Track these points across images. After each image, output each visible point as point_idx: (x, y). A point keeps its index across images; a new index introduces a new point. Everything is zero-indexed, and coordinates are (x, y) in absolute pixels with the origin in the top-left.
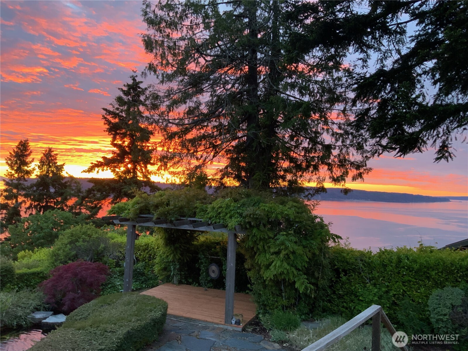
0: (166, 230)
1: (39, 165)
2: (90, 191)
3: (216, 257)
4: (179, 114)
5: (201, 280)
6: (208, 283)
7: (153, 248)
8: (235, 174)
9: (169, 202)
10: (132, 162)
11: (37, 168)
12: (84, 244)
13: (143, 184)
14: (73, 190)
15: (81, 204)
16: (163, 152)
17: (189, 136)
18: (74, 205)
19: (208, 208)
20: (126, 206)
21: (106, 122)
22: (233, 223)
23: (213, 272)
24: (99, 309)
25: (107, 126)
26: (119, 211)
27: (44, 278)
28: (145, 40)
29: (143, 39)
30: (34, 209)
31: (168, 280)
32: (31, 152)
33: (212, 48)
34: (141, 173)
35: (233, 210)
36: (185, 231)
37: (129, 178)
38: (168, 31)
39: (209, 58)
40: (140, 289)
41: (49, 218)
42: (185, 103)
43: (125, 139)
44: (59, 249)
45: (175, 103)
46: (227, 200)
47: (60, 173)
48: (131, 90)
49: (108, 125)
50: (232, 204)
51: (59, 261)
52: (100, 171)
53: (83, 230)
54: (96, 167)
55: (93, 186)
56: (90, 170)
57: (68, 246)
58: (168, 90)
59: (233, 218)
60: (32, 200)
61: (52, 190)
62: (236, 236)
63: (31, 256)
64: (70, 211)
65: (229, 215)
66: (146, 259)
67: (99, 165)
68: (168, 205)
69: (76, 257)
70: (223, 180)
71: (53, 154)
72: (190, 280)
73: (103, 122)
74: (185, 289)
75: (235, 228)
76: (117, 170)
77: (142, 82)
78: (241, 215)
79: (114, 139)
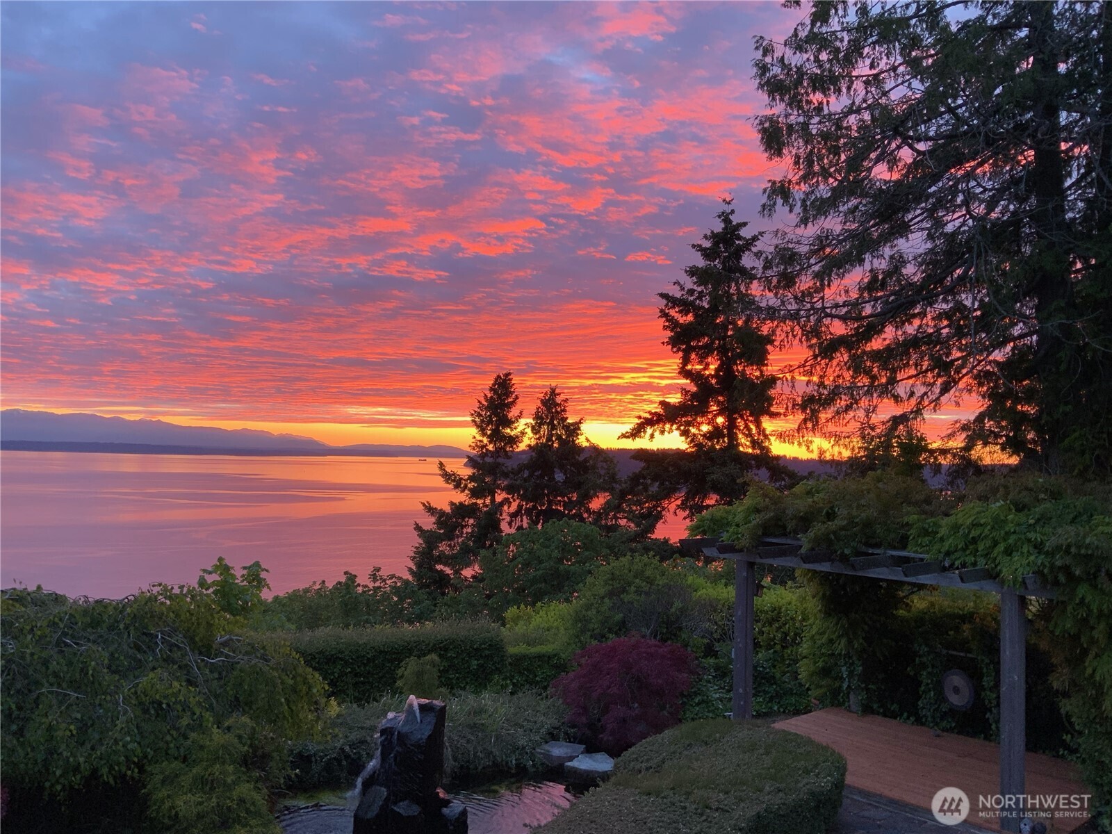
0: (825, 578)
1: (533, 422)
2: (636, 479)
3: (962, 654)
4: (847, 291)
5: (923, 708)
6: (942, 719)
7: (792, 619)
8: (1007, 436)
9: (832, 508)
10: (727, 411)
11: (529, 431)
12: (638, 598)
13: (753, 462)
14: (600, 476)
15: (618, 508)
16: (811, 388)
17: (876, 344)
18: (603, 508)
19: (940, 526)
20: (730, 518)
21: (667, 324)
22: (1016, 566)
23: (956, 690)
24: (686, 753)
25: (669, 334)
26: (716, 527)
27: (562, 667)
28: (764, 131)
29: (760, 127)
30: (524, 517)
31: (835, 700)
32: (517, 398)
33: (930, 120)
34: (747, 436)
35: (1014, 532)
36: (875, 581)
37: (720, 449)
38: (817, 97)
39: (922, 146)
40: (766, 715)
41: (553, 537)
42: (861, 261)
43: (710, 359)
44: (588, 607)
45: (837, 265)
46: (996, 506)
47: (574, 441)
48: (721, 245)
49: (672, 331)
50: (1010, 517)
51: (589, 633)
52: (657, 434)
53: (636, 567)
54: (648, 425)
55: (643, 469)
56: (635, 433)
57: (606, 600)
58: (819, 238)
59: (1014, 554)
60: (522, 498)
61: (559, 477)
62: (1023, 602)
63: (530, 617)
64: (596, 522)
65: (1002, 547)
66: (775, 644)
67: (653, 421)
68: (831, 516)
69: (622, 627)
70: (973, 452)
71: (558, 400)
72: (895, 707)
73: (662, 324)
74: (878, 727)
75: (1024, 582)
76: (693, 430)
77: (745, 224)
78: (1038, 547)
79: (686, 361)
